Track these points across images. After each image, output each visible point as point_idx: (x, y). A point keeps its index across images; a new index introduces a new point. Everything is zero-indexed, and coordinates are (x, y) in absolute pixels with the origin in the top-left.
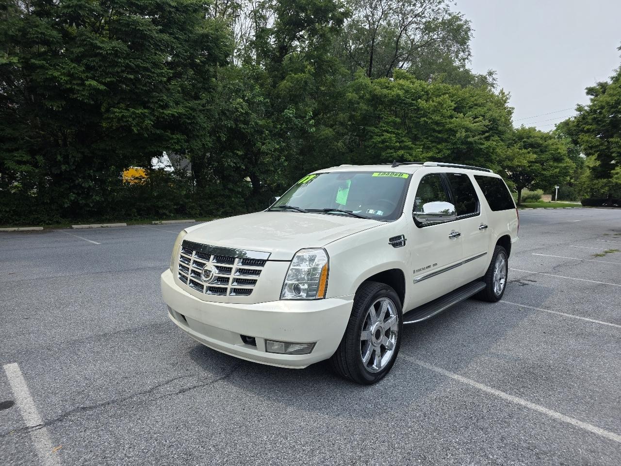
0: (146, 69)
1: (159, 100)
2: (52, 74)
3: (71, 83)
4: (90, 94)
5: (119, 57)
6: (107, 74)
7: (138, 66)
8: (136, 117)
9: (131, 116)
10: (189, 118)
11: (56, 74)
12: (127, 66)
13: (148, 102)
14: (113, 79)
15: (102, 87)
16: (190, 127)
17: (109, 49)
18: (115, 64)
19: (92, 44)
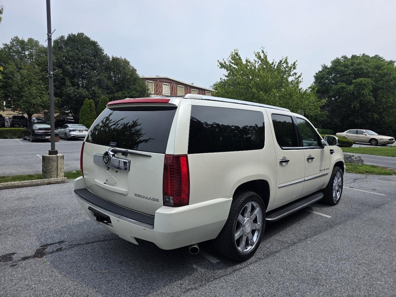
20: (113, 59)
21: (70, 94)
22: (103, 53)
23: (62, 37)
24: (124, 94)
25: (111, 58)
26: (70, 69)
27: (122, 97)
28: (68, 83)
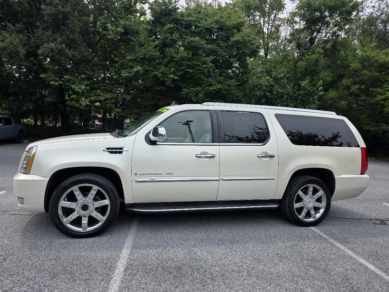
0: (199, 66)
1: (207, 82)
2: (154, 74)
3: (163, 77)
4: (172, 82)
5: (184, 61)
6: (179, 70)
7: (194, 64)
8: (194, 92)
9: (191, 92)
10: (226, 91)
11: (157, 73)
12: (188, 65)
13: (202, 83)
14: (181, 73)
15: (176, 78)
16: (227, 96)
17: (179, 58)
18: (182, 65)
19: (171, 56)
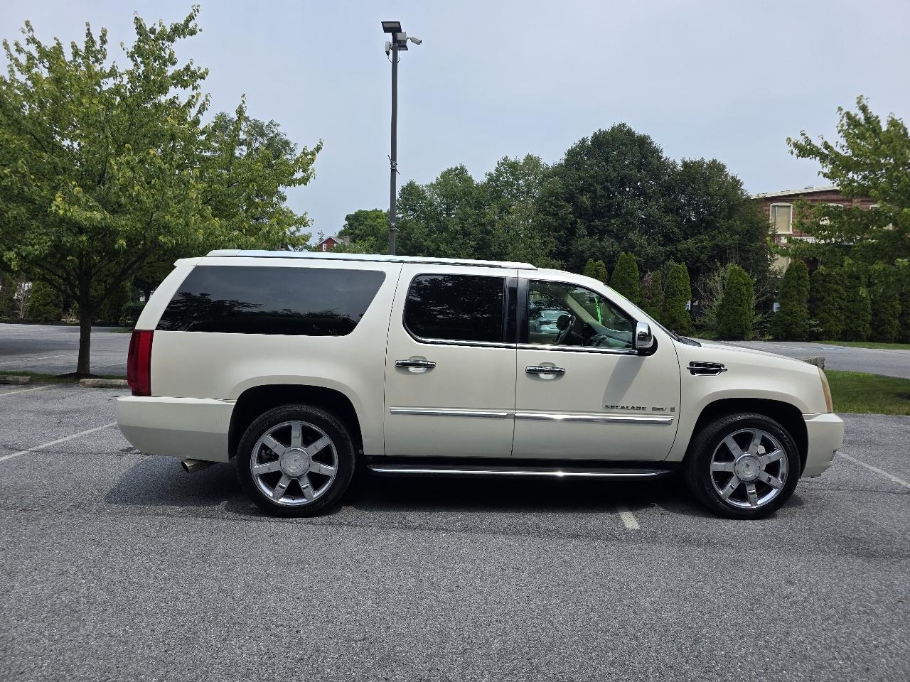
20: (685, 164)
21: (582, 252)
22: (661, 158)
23: (584, 140)
24: (701, 241)
25: (680, 163)
26: (587, 203)
27: (696, 249)
28: (582, 230)
